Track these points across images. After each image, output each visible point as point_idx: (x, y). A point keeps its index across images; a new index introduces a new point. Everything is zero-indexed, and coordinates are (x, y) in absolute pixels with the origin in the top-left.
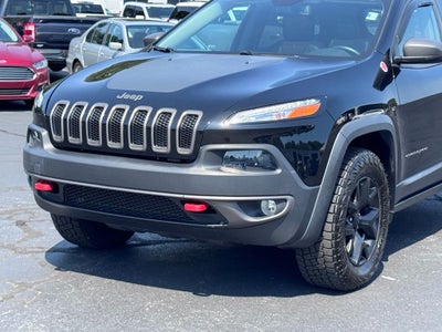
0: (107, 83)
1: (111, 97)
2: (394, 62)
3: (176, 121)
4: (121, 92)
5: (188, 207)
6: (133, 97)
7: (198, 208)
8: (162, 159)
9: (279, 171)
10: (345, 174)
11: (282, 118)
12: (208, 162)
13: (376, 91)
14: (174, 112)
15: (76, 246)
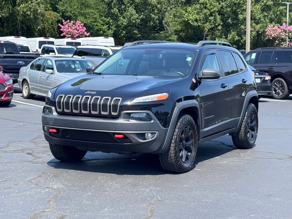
0: (80, 87)
1: (83, 93)
2: (198, 79)
3: (111, 102)
4: (87, 91)
5: (116, 136)
6: (92, 93)
7: (120, 136)
8: (105, 117)
9: (152, 121)
10: (179, 124)
11: (153, 100)
12: (124, 118)
13: (191, 91)
14: (110, 98)
15: (59, 161)
